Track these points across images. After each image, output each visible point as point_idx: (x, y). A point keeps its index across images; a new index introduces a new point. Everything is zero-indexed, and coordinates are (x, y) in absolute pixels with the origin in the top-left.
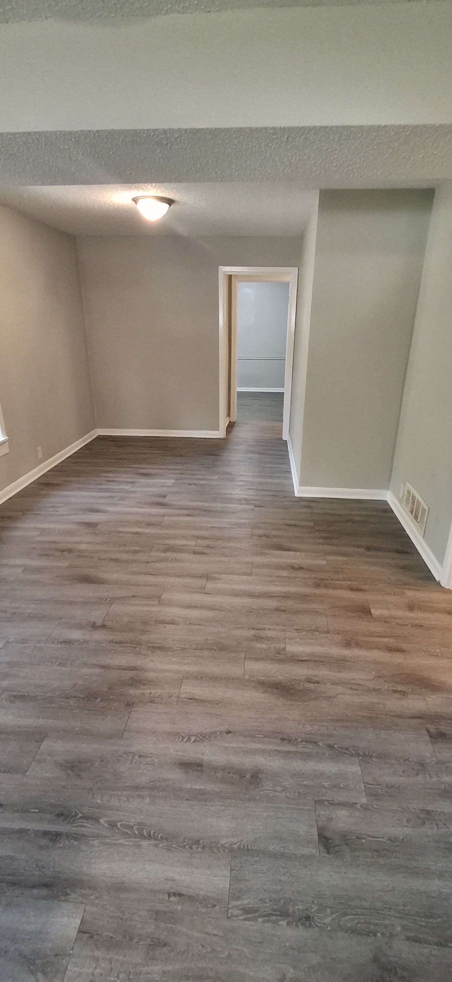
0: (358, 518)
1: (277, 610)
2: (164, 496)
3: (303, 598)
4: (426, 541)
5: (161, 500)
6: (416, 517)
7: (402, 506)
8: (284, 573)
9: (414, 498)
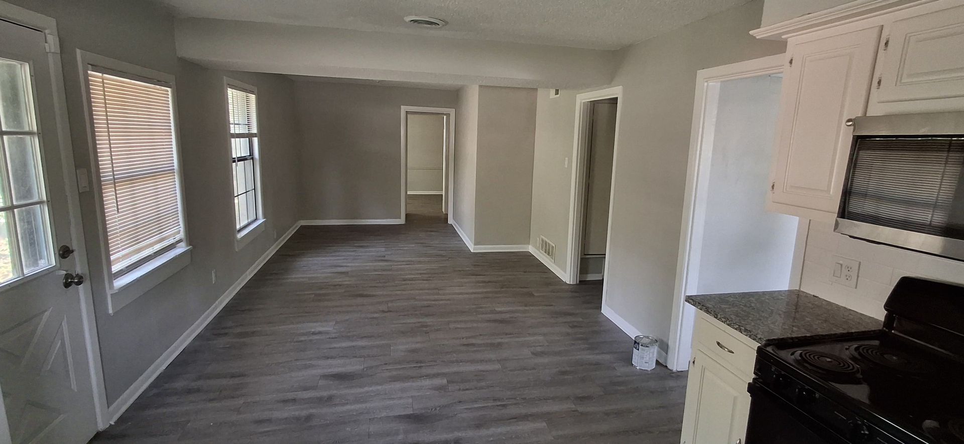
0: (515, 260)
1: (484, 298)
2: (385, 257)
3: (496, 293)
4: (556, 265)
5: (383, 258)
6: (549, 254)
7: (539, 251)
8: (481, 285)
9: (546, 243)
